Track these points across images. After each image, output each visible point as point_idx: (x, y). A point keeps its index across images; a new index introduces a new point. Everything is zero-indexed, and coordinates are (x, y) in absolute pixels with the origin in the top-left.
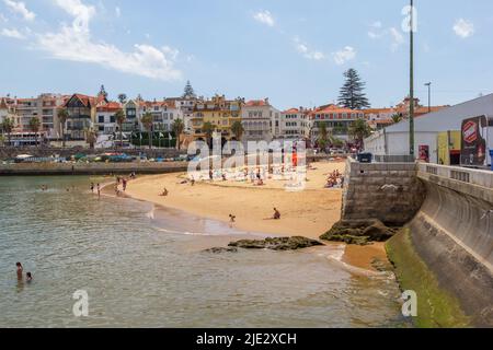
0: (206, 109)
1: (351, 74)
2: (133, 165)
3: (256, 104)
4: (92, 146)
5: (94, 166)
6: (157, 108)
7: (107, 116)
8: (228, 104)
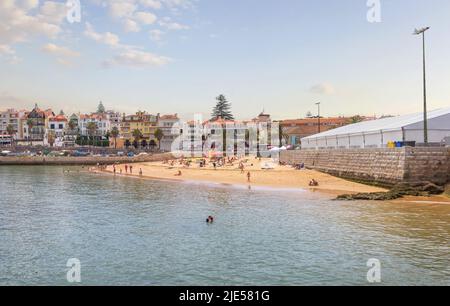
0: (132, 120)
1: (221, 98)
2: (87, 158)
3: (168, 117)
4: (52, 145)
5: (60, 159)
6: (93, 119)
7: (57, 124)
8: (148, 117)
